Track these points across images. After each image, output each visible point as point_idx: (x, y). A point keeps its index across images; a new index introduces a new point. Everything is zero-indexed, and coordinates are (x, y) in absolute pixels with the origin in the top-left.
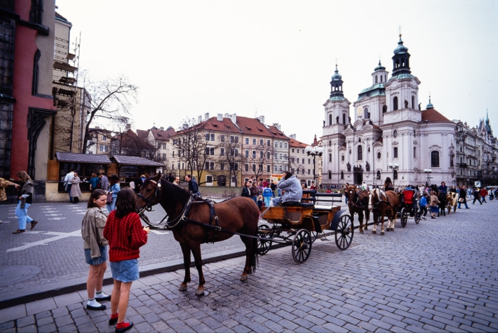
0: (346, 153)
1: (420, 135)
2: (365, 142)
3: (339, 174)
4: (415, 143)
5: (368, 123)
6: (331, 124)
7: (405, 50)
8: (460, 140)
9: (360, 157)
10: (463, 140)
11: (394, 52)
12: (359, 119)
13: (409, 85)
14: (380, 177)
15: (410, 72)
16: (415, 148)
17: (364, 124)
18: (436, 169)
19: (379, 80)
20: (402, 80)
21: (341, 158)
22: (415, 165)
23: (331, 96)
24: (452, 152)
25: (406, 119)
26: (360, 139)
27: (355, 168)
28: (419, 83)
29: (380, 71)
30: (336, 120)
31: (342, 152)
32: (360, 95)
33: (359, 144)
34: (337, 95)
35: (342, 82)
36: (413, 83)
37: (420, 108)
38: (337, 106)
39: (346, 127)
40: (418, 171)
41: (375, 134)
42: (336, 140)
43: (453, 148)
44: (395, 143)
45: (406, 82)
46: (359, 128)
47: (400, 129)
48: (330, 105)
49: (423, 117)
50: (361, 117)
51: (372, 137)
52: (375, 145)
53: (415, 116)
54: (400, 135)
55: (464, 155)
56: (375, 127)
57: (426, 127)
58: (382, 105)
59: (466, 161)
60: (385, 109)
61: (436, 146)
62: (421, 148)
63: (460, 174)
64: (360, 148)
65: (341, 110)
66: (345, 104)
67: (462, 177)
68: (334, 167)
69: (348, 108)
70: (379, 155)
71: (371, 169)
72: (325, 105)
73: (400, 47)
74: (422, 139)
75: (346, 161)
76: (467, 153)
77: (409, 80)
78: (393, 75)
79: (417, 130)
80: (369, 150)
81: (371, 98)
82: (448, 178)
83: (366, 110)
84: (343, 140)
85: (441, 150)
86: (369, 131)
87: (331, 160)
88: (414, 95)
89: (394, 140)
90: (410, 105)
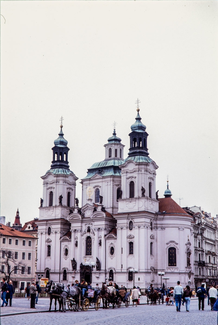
0: (71, 245)
1: (157, 228)
2: (96, 233)
3: (60, 273)
4: (152, 237)
5: (99, 209)
6: (51, 204)
7: (143, 128)
8: (198, 234)
9: (88, 252)
10: (201, 234)
11: (132, 128)
12: (89, 202)
13: (146, 171)
14: (113, 277)
15: (147, 154)
16: (151, 243)
17: (95, 210)
18: (173, 269)
19: (113, 155)
20: (140, 164)
21: (63, 252)
22: (151, 264)
23: (53, 167)
24: (188, 249)
25: (142, 209)
26: (89, 228)
27: (82, 266)
28: (156, 167)
29: (115, 144)
30: (58, 201)
31: (66, 243)
32: (90, 171)
33: (88, 234)
34: (61, 166)
35: (68, 149)
36: (151, 167)
37: (157, 196)
38: (61, 182)
39: (71, 212)
40: (154, 271)
41: (108, 223)
42: (57, 227)
43: (190, 244)
44: (130, 237)
45: (143, 166)
46: (88, 214)
47: (136, 220)
48: (51, 179)
49: (160, 207)
50: (91, 200)
51: (104, 227)
52: (107, 237)
53: (152, 206)
54: (137, 227)
55: (203, 251)
56: (108, 214)
57: (163, 219)
58: (117, 188)
59: (206, 259)
60: (119, 194)
61: (173, 242)
62: (159, 243)
63: (198, 274)
64: (89, 240)
65: (66, 187)
66: (70, 179)
67: (201, 277)
68: (53, 263)
69: (75, 185)
70: (112, 251)
71: (103, 268)
72: (43, 178)
73: (137, 124)
74: (158, 233)
75: (71, 257)
76: (207, 248)
77: (147, 164)
78: (130, 155)
79: (154, 222)
80: (100, 244)
81: (103, 178)
82: (185, 279)
83: (97, 192)
84: (67, 227)
85: (178, 246)
86: (100, 219)
87: (49, 254)
88: (152, 181)
89: (130, 232)
90: (147, 194)
